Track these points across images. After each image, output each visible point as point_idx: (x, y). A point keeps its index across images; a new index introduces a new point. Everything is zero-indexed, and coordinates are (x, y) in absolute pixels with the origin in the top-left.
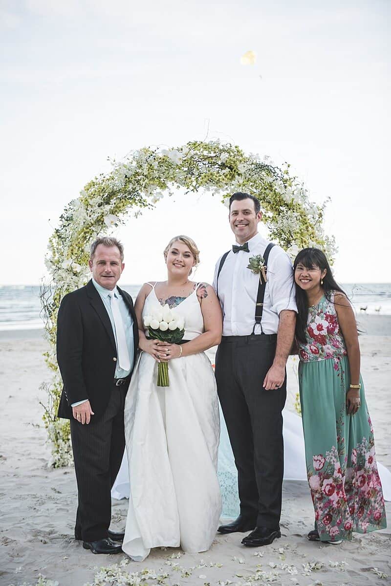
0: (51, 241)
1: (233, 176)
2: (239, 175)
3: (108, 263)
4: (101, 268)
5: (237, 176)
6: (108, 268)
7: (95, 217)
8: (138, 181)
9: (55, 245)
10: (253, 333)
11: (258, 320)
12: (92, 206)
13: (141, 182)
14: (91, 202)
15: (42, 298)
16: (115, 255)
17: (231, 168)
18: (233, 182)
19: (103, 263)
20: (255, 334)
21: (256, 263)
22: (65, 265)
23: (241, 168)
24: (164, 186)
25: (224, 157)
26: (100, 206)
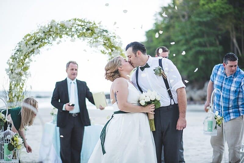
0: (9, 60)
3: (74, 70)
4: (72, 71)
6: (74, 71)
7: (30, 50)
8: (50, 35)
9: (11, 62)
10: (171, 104)
11: (171, 97)
14: (29, 43)
16: (76, 67)
17: (92, 30)
19: (73, 69)
20: (172, 104)
21: (159, 71)
22: (17, 72)
23: (96, 31)
24: (61, 37)
25: (88, 26)
26: (32, 45)
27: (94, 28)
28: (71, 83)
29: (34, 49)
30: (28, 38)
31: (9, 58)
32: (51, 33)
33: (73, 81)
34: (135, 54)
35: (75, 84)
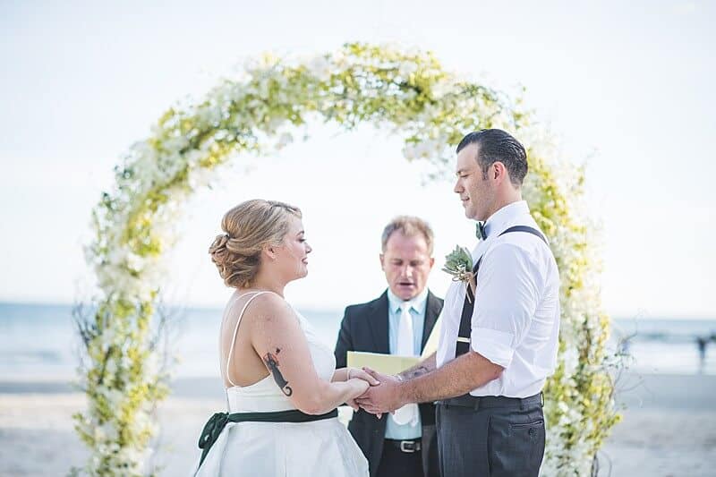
0: (94, 213)
1: (421, 105)
2: (433, 103)
3: (407, 263)
5: (427, 105)
6: (406, 271)
7: (172, 171)
8: (252, 111)
9: (102, 220)
12: (169, 153)
13: (257, 111)
14: (166, 145)
15: (77, 314)
17: (418, 90)
18: (421, 115)
22: (115, 258)
24: (298, 120)
26: (182, 152)
27: (432, 81)
28: (399, 310)
29: (185, 171)
30: (170, 123)
32: (253, 104)
33: (408, 305)
34: (485, 170)
35: (415, 315)
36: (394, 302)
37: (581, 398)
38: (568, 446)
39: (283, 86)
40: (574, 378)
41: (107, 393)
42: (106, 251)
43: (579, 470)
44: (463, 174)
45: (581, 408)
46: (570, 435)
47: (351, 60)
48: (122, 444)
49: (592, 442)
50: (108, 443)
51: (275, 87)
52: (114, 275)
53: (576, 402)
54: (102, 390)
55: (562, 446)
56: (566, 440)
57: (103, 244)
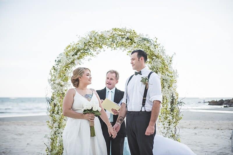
0: (51, 71)
1: (132, 43)
2: (135, 43)
3: (109, 79)
7: (70, 60)
8: (90, 45)
9: (53, 73)
10: (141, 110)
12: (69, 56)
14: (69, 54)
17: (131, 40)
18: (132, 46)
21: (145, 80)
22: (57, 82)
23: (136, 40)
24: (101, 47)
25: (128, 35)
26: (73, 56)
27: (134, 37)
28: (109, 91)
29: (74, 60)
30: (69, 49)
31: (51, 69)
32: (90, 43)
33: (111, 91)
34: (139, 59)
35: (112, 93)
36: (107, 90)
37: (172, 113)
38: (169, 125)
39: (98, 39)
40: (170, 109)
41: (55, 115)
42: (54, 80)
43: (172, 131)
44: (133, 59)
45: (172, 116)
46: (170, 122)
47: (114, 33)
48: (59, 128)
49: (175, 124)
50: (56, 128)
51: (96, 39)
52: (56, 86)
53: (171, 114)
54: (54, 115)
55: (168, 125)
56: (169, 124)
57: (53, 79)
